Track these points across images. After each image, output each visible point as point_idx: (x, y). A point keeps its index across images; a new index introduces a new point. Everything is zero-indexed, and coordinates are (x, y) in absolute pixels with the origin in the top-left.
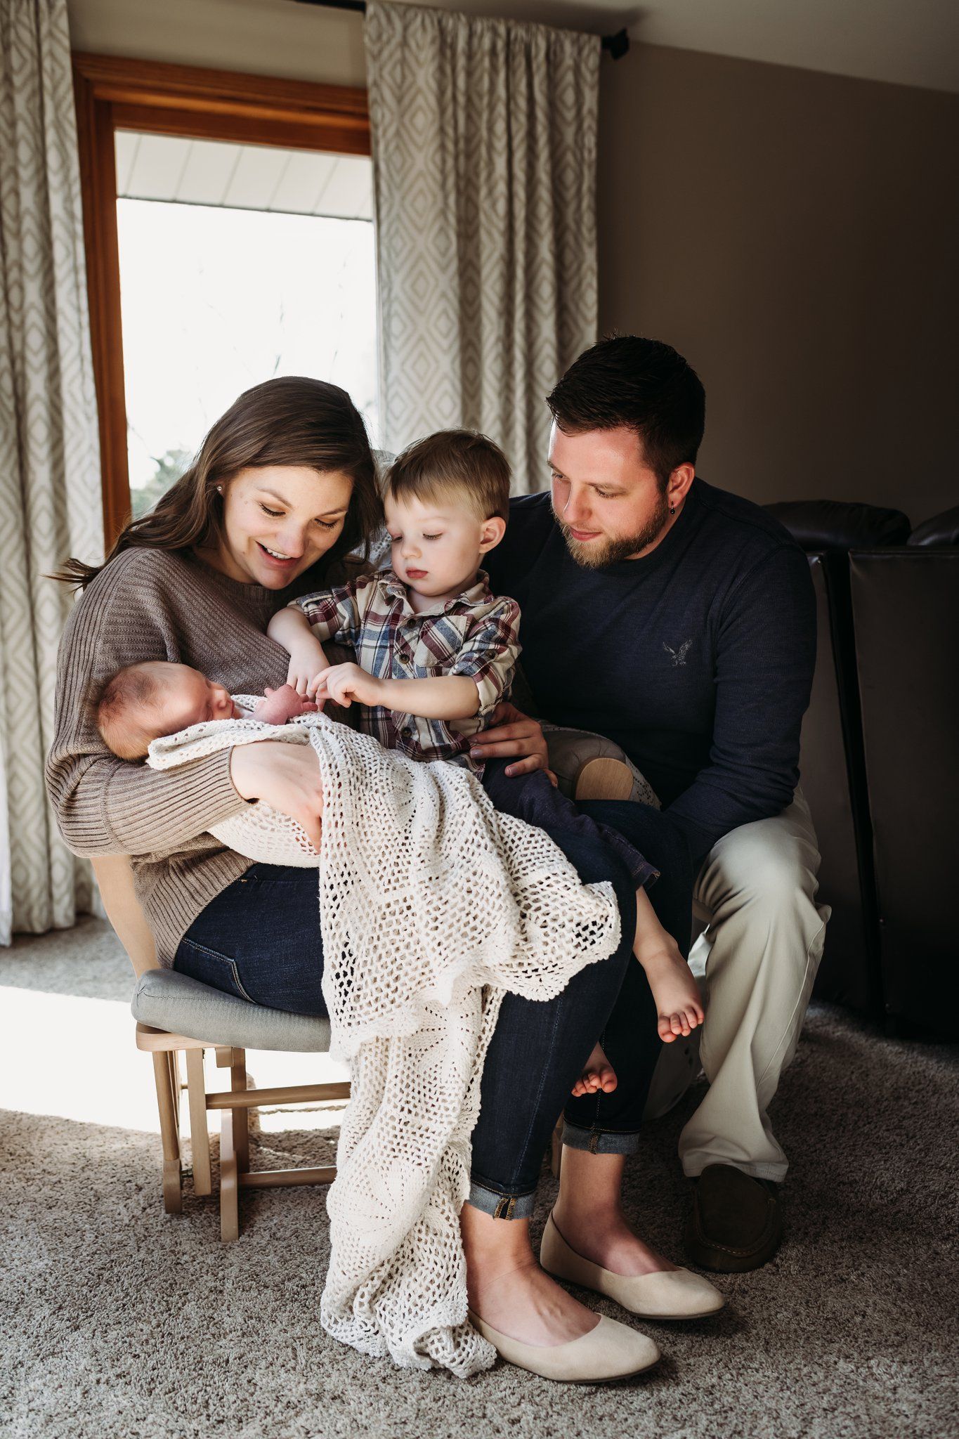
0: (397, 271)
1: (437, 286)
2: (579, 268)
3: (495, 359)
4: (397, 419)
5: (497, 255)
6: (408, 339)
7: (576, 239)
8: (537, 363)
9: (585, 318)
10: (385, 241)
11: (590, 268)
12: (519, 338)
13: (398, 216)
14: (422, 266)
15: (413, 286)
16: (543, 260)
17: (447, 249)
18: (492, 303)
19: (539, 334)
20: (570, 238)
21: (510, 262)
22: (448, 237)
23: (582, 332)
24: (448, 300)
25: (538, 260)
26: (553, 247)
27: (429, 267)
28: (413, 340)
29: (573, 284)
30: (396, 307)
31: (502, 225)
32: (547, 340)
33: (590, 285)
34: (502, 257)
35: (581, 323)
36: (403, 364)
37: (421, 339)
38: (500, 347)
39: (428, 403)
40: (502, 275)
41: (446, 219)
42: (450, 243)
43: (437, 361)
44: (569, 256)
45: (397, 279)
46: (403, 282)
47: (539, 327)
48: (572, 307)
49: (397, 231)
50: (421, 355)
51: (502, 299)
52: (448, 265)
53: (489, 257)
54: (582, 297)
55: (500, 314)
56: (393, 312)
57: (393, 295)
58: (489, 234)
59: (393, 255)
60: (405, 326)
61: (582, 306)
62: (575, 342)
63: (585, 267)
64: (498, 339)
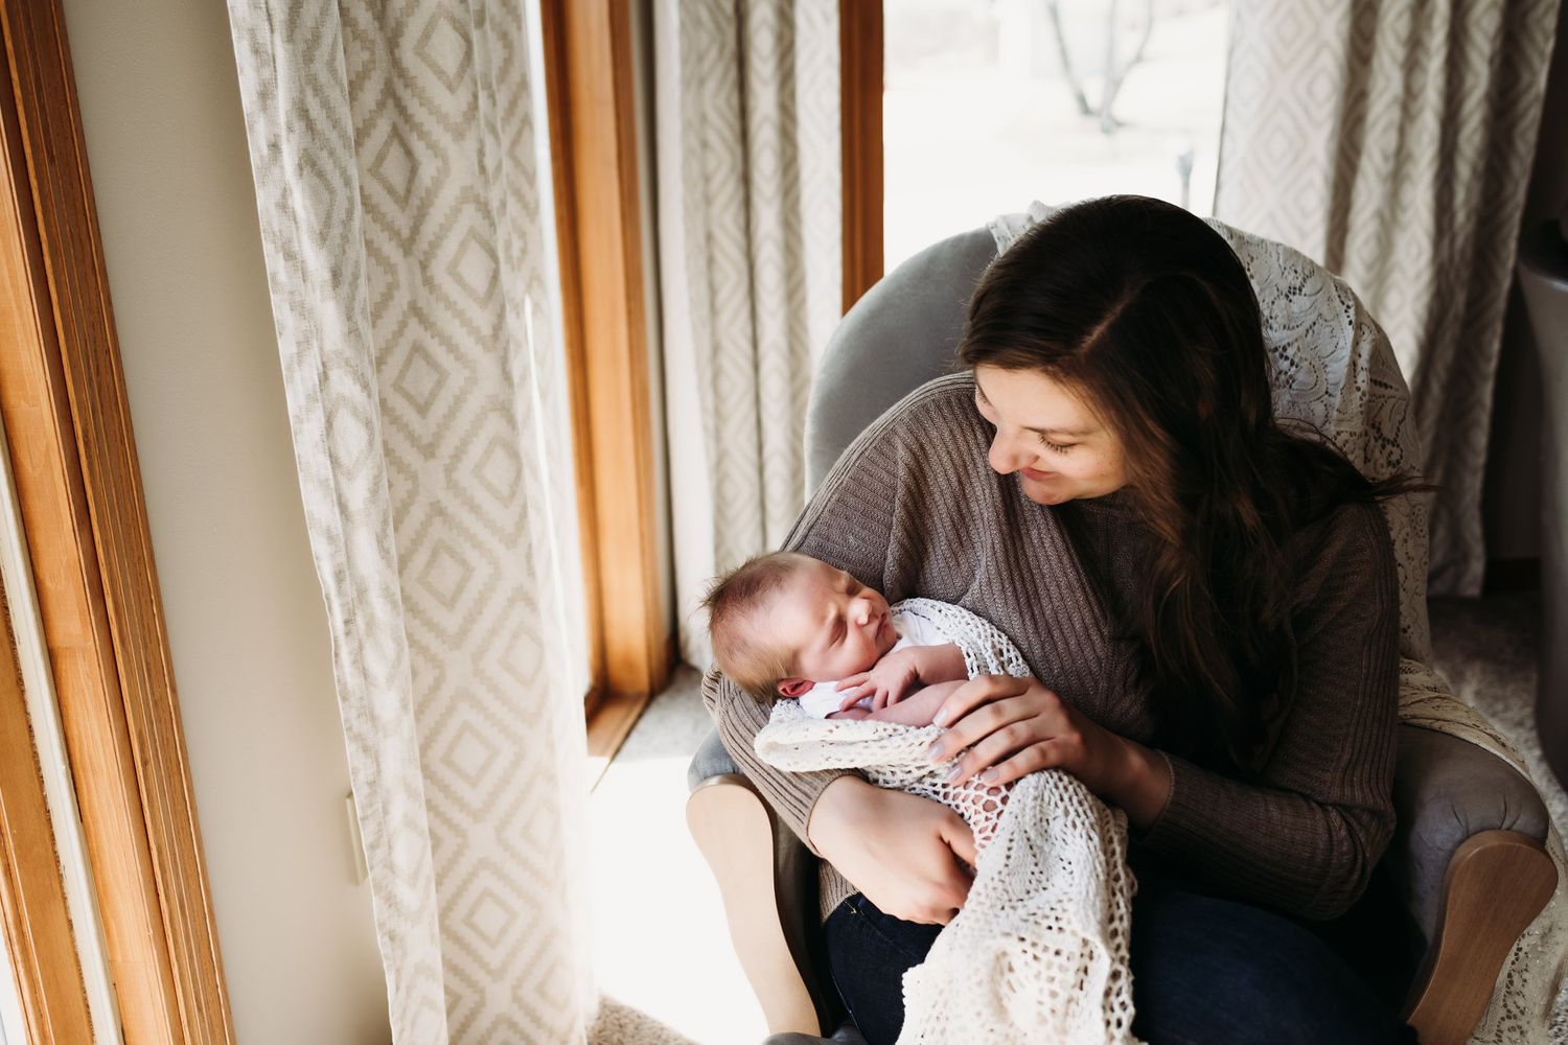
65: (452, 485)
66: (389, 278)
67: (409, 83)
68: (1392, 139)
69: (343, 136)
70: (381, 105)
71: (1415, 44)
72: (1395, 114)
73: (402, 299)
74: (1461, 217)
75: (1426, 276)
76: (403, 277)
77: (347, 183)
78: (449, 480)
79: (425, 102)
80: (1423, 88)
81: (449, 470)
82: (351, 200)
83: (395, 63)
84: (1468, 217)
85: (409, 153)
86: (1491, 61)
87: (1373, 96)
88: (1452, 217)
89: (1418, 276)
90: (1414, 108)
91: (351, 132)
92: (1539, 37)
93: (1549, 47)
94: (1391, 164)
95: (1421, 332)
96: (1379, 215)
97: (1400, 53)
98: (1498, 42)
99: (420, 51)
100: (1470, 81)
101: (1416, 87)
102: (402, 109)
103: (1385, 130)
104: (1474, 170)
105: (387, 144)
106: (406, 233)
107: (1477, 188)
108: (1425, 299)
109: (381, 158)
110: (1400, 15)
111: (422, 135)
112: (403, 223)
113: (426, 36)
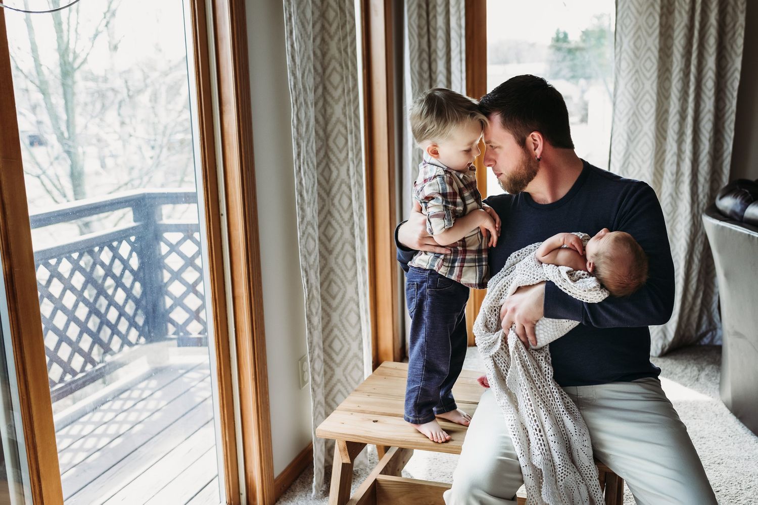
0: (626, 36)
1: (646, 44)
2: (734, 25)
3: (679, 81)
4: (621, 113)
5: (683, 24)
6: (629, 72)
7: (734, 9)
8: (704, 81)
9: (736, 53)
10: (619, 22)
11: (741, 25)
12: (693, 69)
13: (629, 7)
14: (639, 33)
15: (634, 43)
16: (711, 25)
17: (653, 24)
18: (678, 51)
19: (706, 65)
20: (730, 9)
21: (691, 28)
22: (654, 17)
23: (733, 61)
24: (652, 52)
25: (709, 24)
26: (717, 17)
27: (643, 34)
28: (633, 71)
29: (730, 35)
30: (624, 55)
31: (687, 8)
32: (710, 68)
33: (740, 35)
34: (686, 26)
35: (733, 55)
36: (626, 85)
37: (637, 71)
38: (681, 74)
39: (637, 105)
40: (685, 35)
41: (654, 8)
42: (656, 21)
43: (643, 84)
44: (728, 19)
45: (626, 41)
46: (629, 42)
47: (707, 61)
48: (729, 47)
49: (627, 15)
50: (636, 80)
51: (684, 48)
52: (653, 33)
53: (679, 25)
54: (735, 41)
55: (683, 56)
56: (622, 57)
57: (623, 49)
58: (680, 13)
59: (624, 28)
60: (629, 65)
61: (734, 46)
62: (729, 66)
63: (738, 25)
64: (681, 70)
65: (336, 263)
66: (323, 203)
67: (332, 150)
68: (674, 168)
69: (313, 165)
70: (324, 156)
71: (681, 134)
72: (675, 159)
73: (326, 209)
74: (701, 196)
75: (689, 218)
76: (327, 202)
77: (314, 177)
78: (336, 261)
79: (335, 155)
80: (685, 151)
81: (336, 258)
82: (314, 182)
83: (328, 146)
84: (704, 197)
85: (330, 169)
86: (710, 140)
87: (667, 152)
88: (698, 196)
89: (686, 218)
90: (683, 156)
91: (315, 164)
92: (729, 131)
93: (732, 135)
94: (675, 176)
95: (688, 239)
96: (671, 195)
97: (676, 137)
98: (712, 134)
99: (334, 142)
100: (702, 147)
101: (683, 149)
102: (329, 157)
103: (672, 164)
104: (705, 179)
105: (325, 167)
106: (328, 191)
107: (707, 186)
108: (689, 226)
109: (323, 171)
110: (674, 124)
111: (334, 164)
112: (327, 188)
113: (336, 137)
